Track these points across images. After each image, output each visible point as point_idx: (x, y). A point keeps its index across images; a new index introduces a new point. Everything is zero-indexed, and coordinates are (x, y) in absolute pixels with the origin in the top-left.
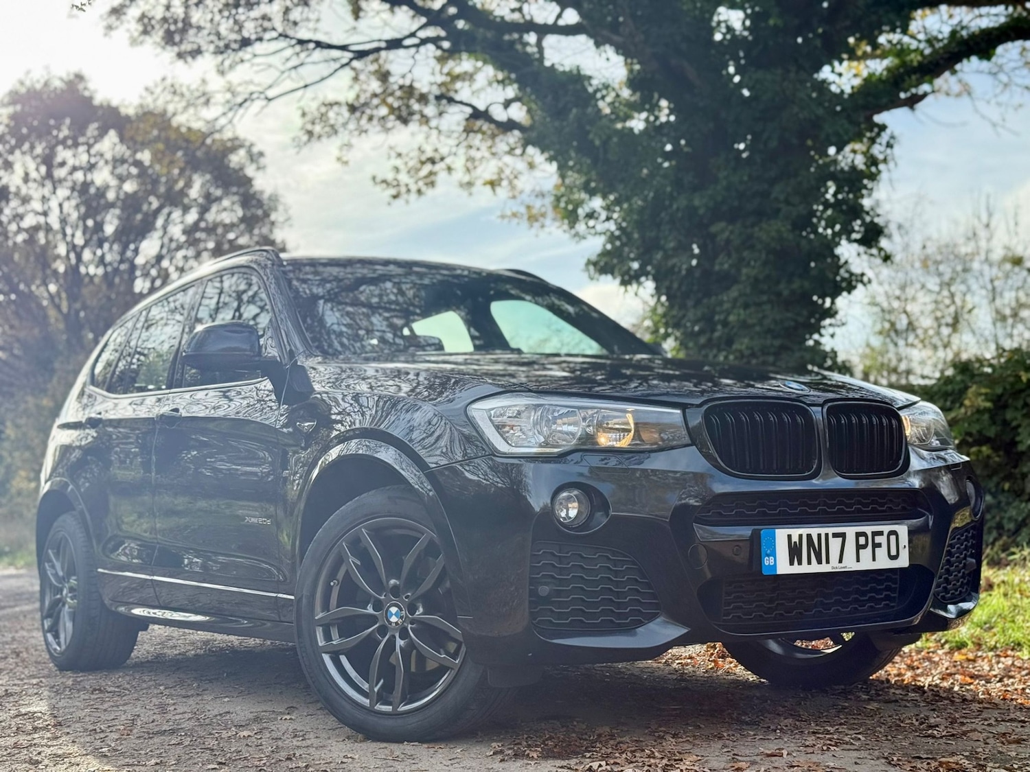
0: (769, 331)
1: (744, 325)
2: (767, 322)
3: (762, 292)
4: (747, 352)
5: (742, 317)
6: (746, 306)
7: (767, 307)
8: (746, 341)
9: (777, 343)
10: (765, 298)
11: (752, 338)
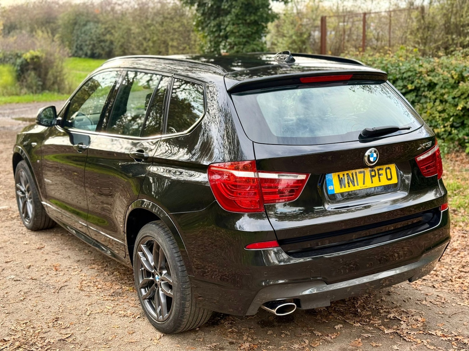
0: (241, 35)
1: (232, 32)
2: (241, 32)
3: (239, 19)
4: (233, 43)
5: (232, 29)
6: (233, 24)
7: (241, 25)
8: (233, 38)
9: (244, 40)
10: (240, 21)
11: (235, 38)
